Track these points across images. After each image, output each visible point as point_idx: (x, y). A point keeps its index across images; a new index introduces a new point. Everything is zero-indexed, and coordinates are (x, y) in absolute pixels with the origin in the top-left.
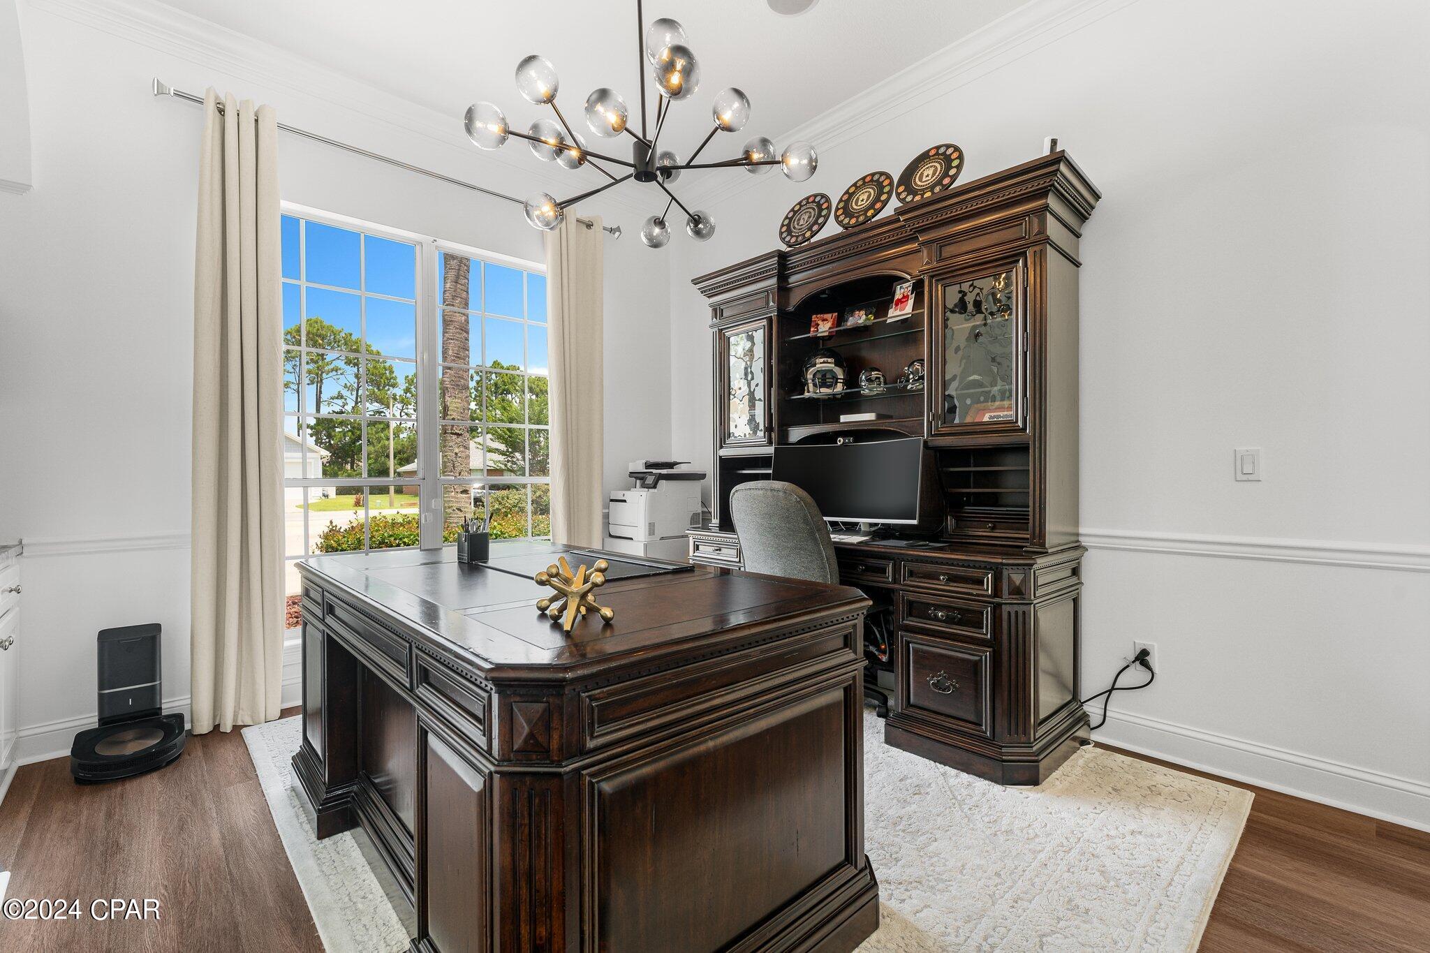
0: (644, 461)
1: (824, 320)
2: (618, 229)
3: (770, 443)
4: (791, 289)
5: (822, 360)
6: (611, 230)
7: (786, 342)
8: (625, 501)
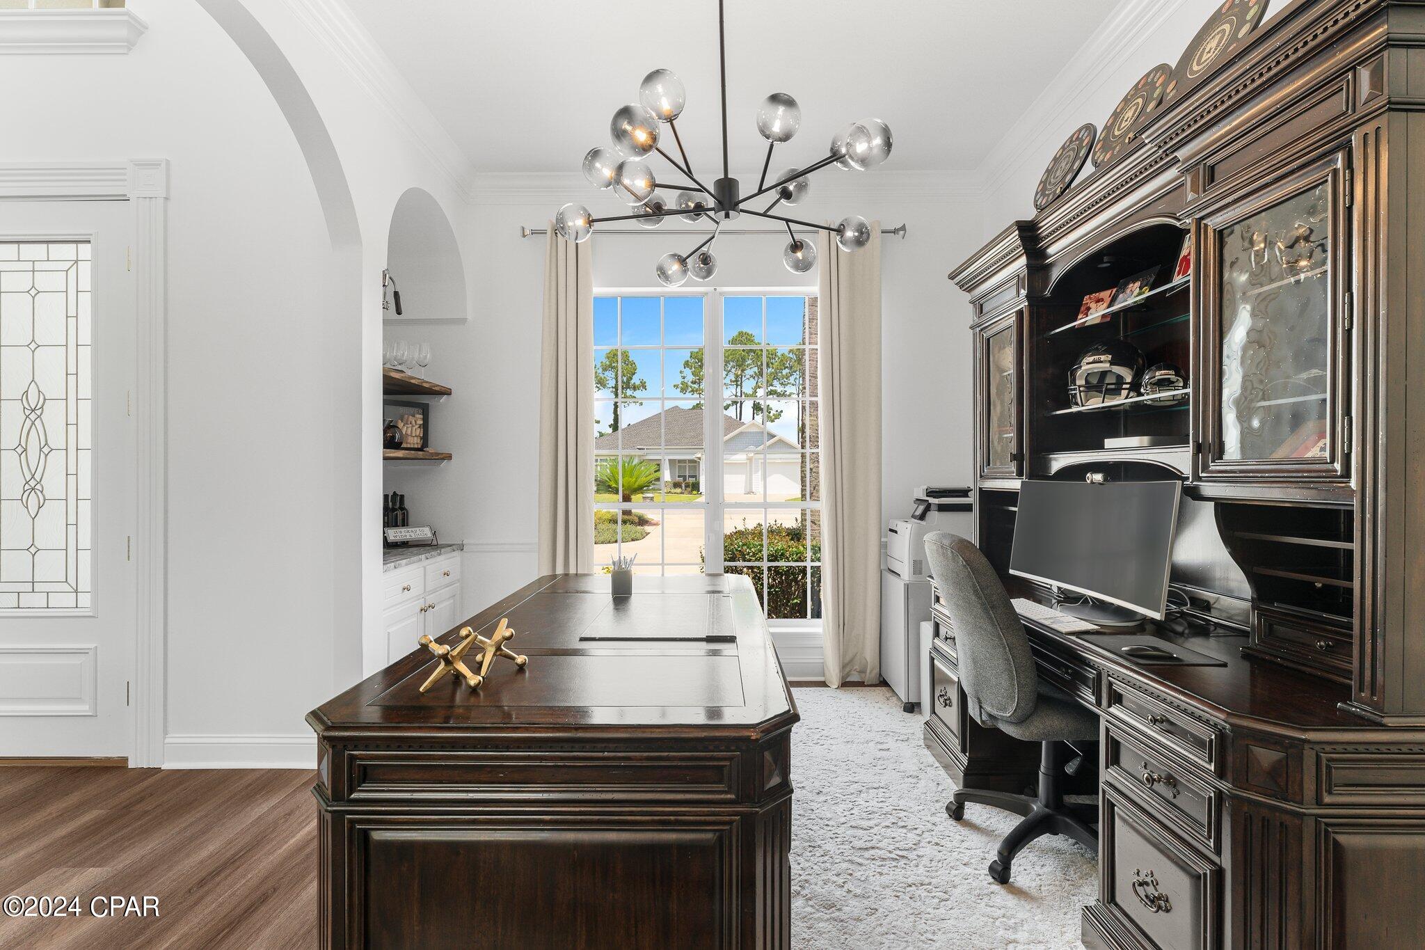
0: (925, 487)
1: (1098, 301)
2: (903, 228)
3: (1020, 474)
4: (1051, 265)
5: (1091, 359)
6: (895, 231)
7: (1047, 339)
8: (896, 532)
